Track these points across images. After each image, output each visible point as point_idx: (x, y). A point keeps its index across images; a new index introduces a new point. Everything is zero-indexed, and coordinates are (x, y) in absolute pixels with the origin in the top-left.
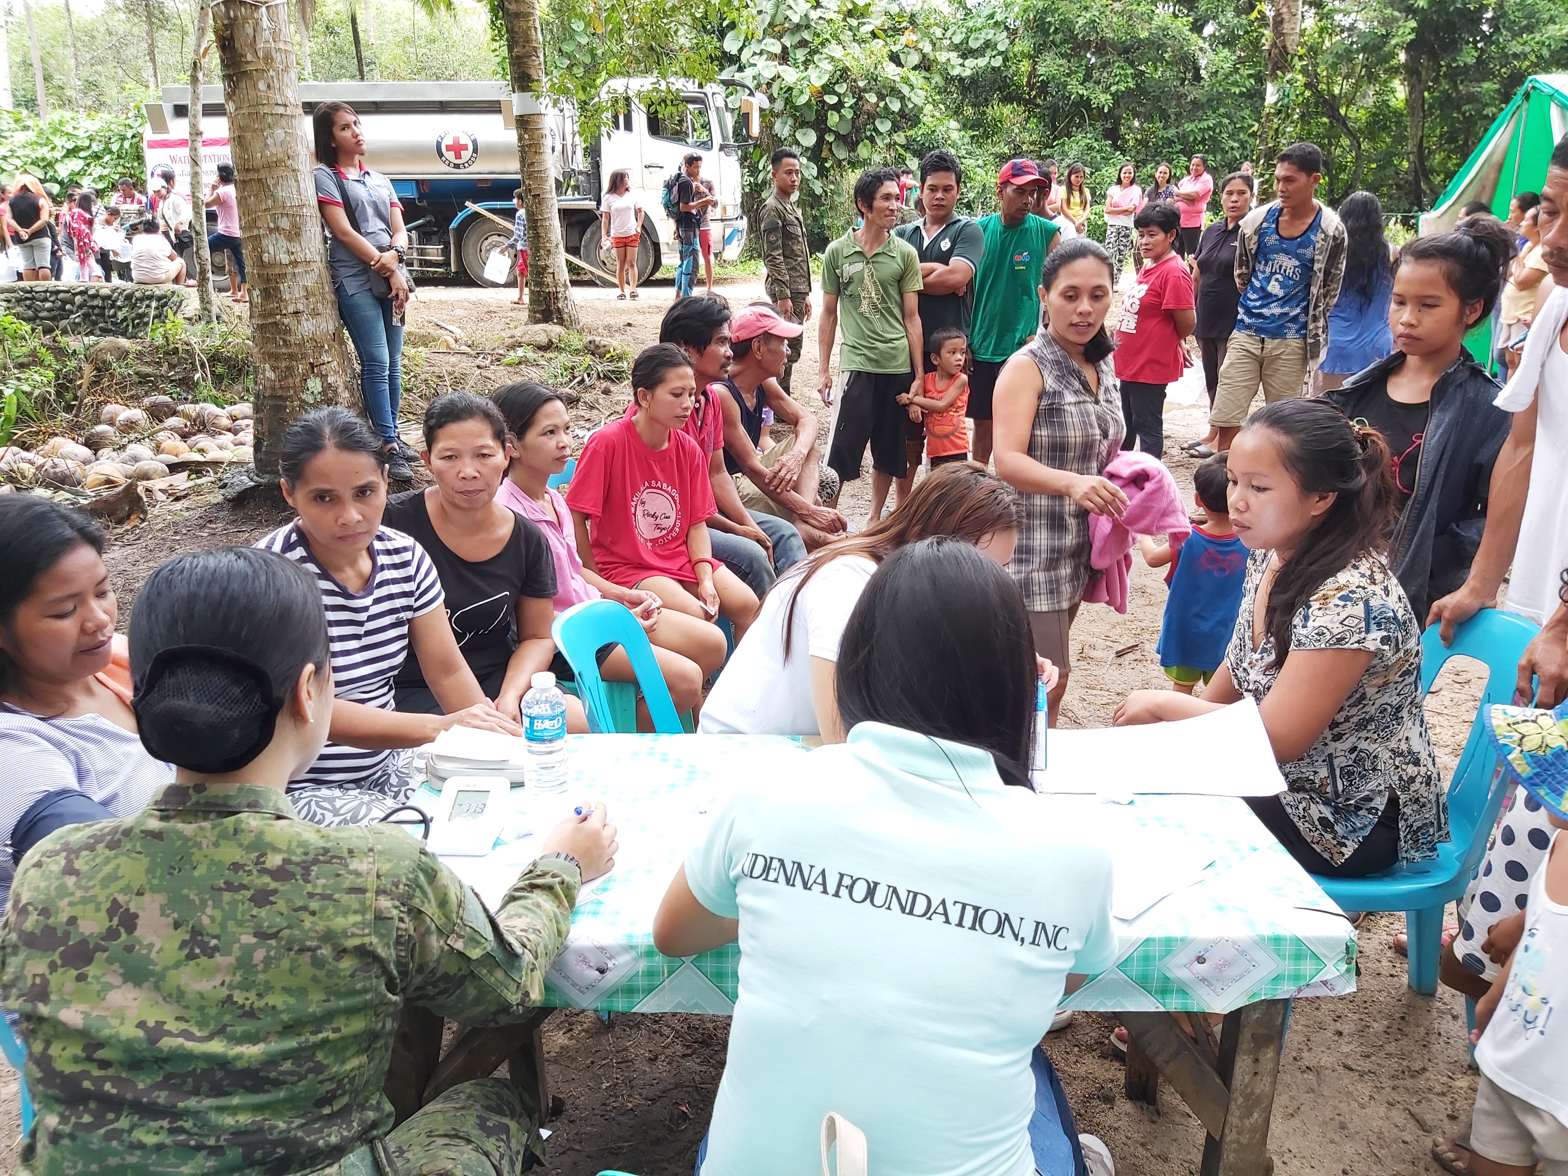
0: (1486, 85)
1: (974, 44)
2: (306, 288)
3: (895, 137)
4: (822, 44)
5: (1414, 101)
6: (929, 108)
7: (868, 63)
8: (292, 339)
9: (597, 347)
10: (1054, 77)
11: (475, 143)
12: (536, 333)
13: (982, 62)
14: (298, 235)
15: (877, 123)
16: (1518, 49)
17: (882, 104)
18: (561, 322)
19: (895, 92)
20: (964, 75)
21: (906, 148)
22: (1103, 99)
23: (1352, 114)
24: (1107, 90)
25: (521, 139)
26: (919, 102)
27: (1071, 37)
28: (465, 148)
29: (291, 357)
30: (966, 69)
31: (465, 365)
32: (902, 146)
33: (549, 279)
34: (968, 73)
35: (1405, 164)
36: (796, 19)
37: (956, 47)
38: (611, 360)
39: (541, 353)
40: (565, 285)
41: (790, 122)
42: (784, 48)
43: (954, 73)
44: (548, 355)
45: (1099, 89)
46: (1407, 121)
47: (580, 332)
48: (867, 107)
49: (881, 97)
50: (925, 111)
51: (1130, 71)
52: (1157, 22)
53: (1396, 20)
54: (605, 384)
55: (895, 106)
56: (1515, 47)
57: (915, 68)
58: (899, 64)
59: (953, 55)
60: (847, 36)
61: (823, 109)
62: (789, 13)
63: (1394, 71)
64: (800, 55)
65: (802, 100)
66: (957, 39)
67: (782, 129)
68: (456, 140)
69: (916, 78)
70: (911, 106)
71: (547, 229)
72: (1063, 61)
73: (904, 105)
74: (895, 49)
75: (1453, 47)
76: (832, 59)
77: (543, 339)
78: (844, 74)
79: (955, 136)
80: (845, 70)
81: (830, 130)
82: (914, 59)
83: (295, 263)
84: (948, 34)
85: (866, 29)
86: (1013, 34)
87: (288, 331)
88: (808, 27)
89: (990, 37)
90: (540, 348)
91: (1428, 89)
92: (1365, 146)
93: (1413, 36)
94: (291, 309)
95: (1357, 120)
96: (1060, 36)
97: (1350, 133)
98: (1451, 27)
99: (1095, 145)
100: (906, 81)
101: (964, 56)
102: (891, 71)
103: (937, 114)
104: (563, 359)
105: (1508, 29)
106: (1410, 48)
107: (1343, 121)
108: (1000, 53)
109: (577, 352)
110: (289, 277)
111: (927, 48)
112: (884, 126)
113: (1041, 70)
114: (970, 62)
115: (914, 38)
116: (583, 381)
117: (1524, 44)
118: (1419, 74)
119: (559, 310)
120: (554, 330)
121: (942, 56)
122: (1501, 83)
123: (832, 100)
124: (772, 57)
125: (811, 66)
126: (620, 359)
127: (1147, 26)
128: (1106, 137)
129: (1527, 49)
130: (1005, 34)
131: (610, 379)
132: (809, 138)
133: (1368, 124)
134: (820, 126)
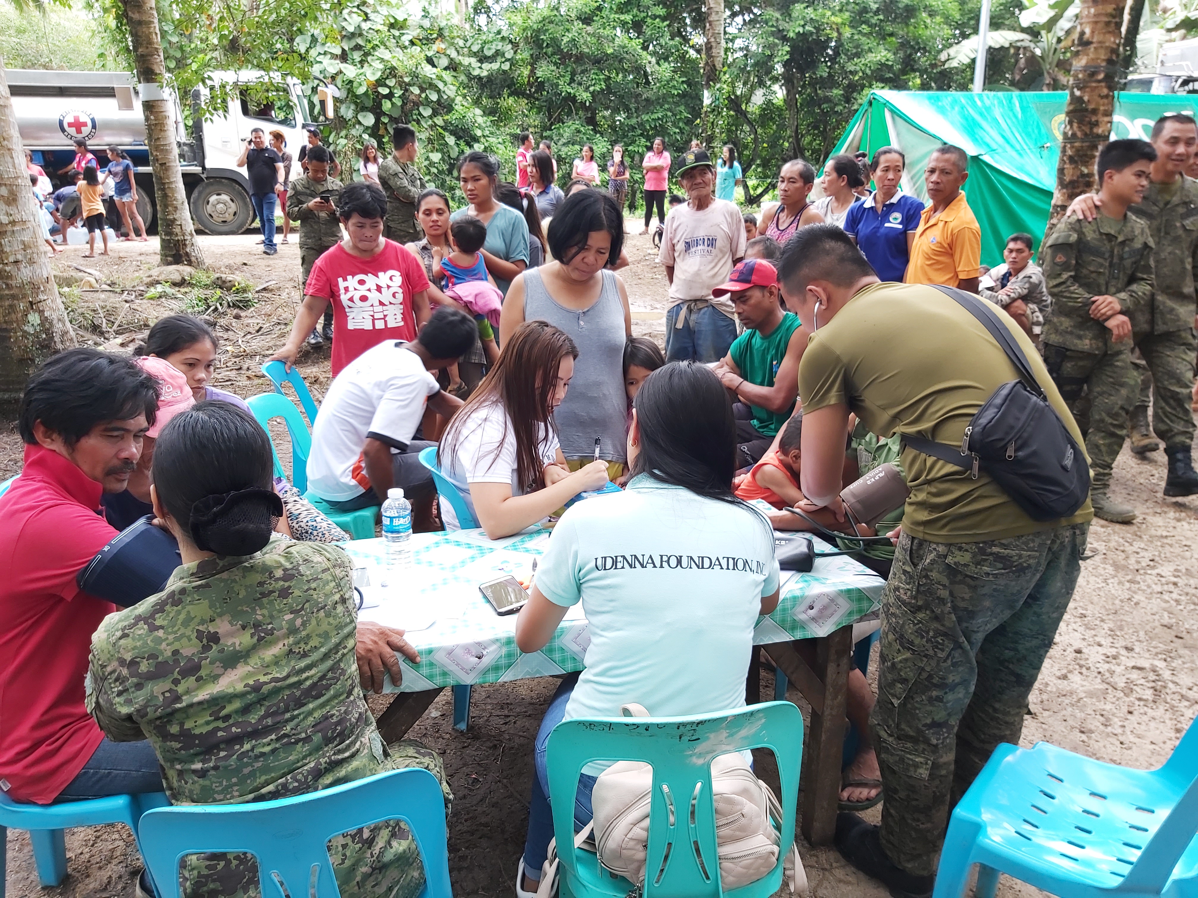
0: (835, 91)
1: (489, 53)
2: (23, 242)
3: (435, 120)
4: (373, 48)
5: (789, 101)
6: (459, 99)
7: (411, 64)
8: (13, 283)
9: (224, 282)
10: (548, 79)
11: (93, 121)
12: (170, 272)
13: (495, 66)
14: (15, 200)
15: (421, 109)
16: (852, 68)
17: (423, 95)
18: (190, 263)
19: (432, 86)
20: (482, 75)
21: (444, 128)
22: (585, 96)
23: (749, 109)
24: (587, 89)
25: (147, 119)
26: (452, 94)
27: (558, 50)
28: (85, 124)
29: (14, 297)
30: (485, 70)
31: (115, 300)
32: (442, 127)
33: (177, 230)
34: (485, 74)
35: (786, 144)
36: (351, 29)
37: (475, 55)
38: (237, 292)
39: (177, 289)
40: (191, 235)
41: (353, 107)
42: (343, 50)
43: (476, 73)
44: (183, 290)
45: (581, 89)
46: (787, 114)
47: (207, 270)
48: (412, 97)
49: (422, 90)
50: (457, 102)
51: (602, 77)
52: (617, 41)
53: (776, 45)
54: (236, 311)
55: (434, 97)
56: (850, 67)
57: (446, 69)
58: (434, 66)
59: (473, 61)
60: (392, 43)
61: (378, 99)
62: (344, 24)
63: (775, 80)
64: (357, 56)
65: (361, 90)
66: (475, 48)
67: (347, 112)
68: (77, 119)
69: (447, 76)
70: (445, 97)
71: (173, 190)
72: (554, 68)
73: (440, 97)
74: (430, 54)
75: (813, 65)
76: (382, 60)
77: (177, 278)
78: (392, 72)
79: (480, 120)
80: (393, 68)
81: (385, 114)
82: (445, 62)
83: (13, 223)
84: (468, 44)
85: (405, 40)
86: (515, 45)
87: (10, 277)
88: (361, 35)
89: (499, 47)
90: (175, 284)
91: (800, 93)
92: (759, 131)
93: (788, 57)
94: (11, 259)
95: (753, 113)
96: (550, 49)
97: (750, 123)
98: (810, 51)
99: (582, 129)
100: (440, 78)
101: (481, 61)
102: (428, 71)
103: (465, 104)
104: (196, 292)
105: (846, 55)
106: (786, 64)
107: (744, 114)
108: (507, 60)
109: (206, 286)
110: (9, 234)
111: (454, 54)
112: (427, 112)
113: (539, 73)
114: (486, 66)
115: (443, 46)
116: (216, 309)
117: (856, 64)
118: (793, 83)
119: (187, 254)
120: (185, 270)
121: (466, 61)
122: (844, 89)
123: (384, 91)
124: (334, 57)
125: (366, 65)
126: (244, 291)
127: (611, 44)
128: (588, 124)
129: (858, 68)
130: (510, 46)
131: (239, 307)
132: (369, 120)
133: (760, 115)
134: (377, 111)
